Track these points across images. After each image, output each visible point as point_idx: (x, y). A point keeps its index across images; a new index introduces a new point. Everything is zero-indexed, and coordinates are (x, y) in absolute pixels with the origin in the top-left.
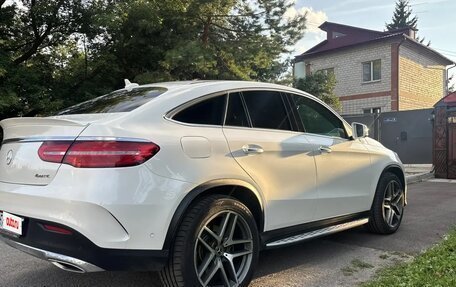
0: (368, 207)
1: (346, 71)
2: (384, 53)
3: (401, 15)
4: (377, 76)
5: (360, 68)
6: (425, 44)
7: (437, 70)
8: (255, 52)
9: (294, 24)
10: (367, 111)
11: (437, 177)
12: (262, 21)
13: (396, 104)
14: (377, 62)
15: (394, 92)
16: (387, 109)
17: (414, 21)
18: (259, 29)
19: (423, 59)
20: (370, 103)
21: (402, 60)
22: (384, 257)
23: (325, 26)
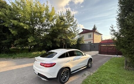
0: (86, 65)
1: (86, 36)
2: (92, 33)
3: (95, 27)
4: (91, 37)
5: (88, 36)
6: (98, 32)
7: (100, 36)
8: (71, 35)
9: (78, 31)
10: (89, 42)
11: (99, 54)
12: (73, 30)
13: (93, 42)
14: (91, 35)
15: (93, 40)
16: (92, 43)
17: (97, 28)
18: (72, 31)
19: (98, 34)
20: (90, 41)
21: (94, 34)
22: (88, 73)
23: (83, 29)
